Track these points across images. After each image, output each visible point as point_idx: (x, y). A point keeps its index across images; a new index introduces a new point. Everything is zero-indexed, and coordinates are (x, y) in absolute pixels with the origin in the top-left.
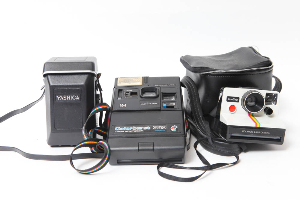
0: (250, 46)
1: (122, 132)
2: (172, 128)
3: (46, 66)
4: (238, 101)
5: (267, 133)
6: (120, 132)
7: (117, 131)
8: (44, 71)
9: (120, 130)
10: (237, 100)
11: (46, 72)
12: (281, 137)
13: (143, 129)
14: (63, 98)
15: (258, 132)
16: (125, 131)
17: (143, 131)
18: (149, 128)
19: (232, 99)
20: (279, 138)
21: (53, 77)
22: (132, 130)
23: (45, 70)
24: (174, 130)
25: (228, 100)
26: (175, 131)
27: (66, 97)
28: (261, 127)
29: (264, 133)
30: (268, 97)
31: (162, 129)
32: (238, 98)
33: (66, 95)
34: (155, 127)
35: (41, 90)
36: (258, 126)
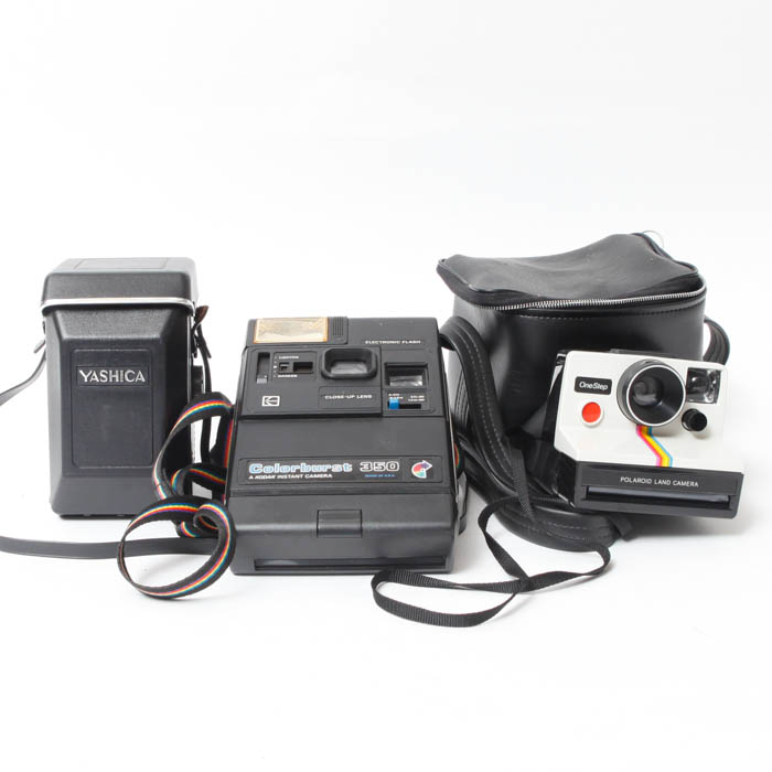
0: (640, 232)
1: (269, 477)
2: (417, 469)
3: (50, 282)
4: (608, 392)
5: (692, 484)
6: (263, 477)
7: (254, 475)
8: (44, 298)
9: (263, 474)
10: (604, 387)
11: (51, 302)
12: (729, 497)
13: (329, 471)
14: (99, 377)
15: (665, 482)
16: (279, 477)
17: (330, 476)
18: (348, 468)
19: (590, 386)
20: (724, 498)
21: (72, 315)
22: (298, 472)
23: (48, 295)
24: (422, 474)
25: (578, 389)
26: (425, 476)
27: (108, 376)
28: (673, 466)
29: (683, 484)
30: (694, 379)
31: (386, 472)
32: (608, 382)
33: (107, 367)
34: (365, 466)
35: (36, 352)
36: (665, 464)
